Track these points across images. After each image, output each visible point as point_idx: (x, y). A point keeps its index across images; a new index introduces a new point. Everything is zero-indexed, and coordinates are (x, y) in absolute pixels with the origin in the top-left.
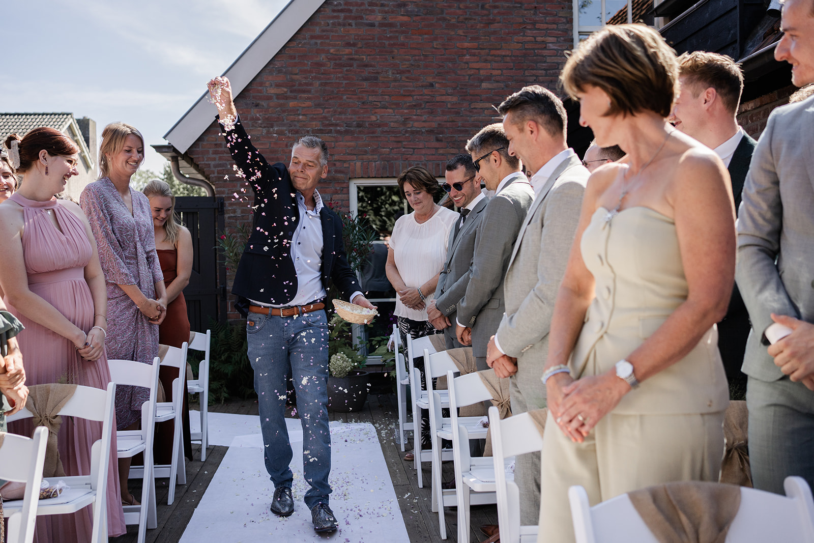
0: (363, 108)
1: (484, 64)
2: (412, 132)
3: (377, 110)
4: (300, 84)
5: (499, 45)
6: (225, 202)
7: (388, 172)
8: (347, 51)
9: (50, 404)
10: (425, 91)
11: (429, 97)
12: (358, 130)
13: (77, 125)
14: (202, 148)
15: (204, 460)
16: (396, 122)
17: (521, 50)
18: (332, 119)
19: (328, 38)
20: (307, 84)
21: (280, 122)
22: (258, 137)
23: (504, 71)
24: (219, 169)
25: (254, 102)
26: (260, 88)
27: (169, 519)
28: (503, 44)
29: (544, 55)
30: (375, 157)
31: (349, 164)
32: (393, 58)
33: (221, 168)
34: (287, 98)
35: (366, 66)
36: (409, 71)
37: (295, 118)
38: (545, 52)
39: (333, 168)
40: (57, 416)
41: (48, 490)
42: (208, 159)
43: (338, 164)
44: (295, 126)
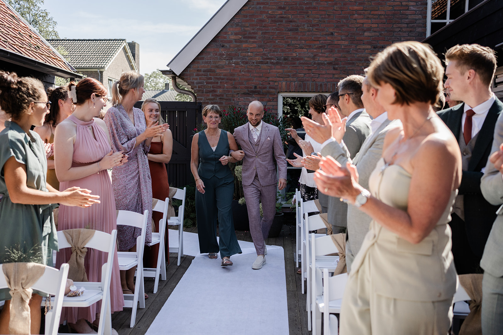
0: (288, 48)
1: (367, 20)
2: (319, 64)
3: (297, 50)
4: (250, 33)
5: (377, 7)
6: (202, 105)
7: (302, 89)
8: (279, 12)
9: (80, 241)
10: (328, 38)
11: (330, 41)
12: (284, 62)
13: (128, 46)
14: (189, 72)
15: (179, 265)
16: (308, 57)
17: (392, 11)
18: (269, 55)
19: (267, 4)
20: (254, 33)
21: (237, 57)
22: (223, 66)
23: (380, 25)
24: (199, 85)
25: (222, 44)
26: (225, 36)
27: (152, 302)
28: (380, 7)
29: (407, 14)
30: (294, 79)
31: (278, 83)
32: (308, 17)
33: (200, 85)
34: (241, 42)
35: (291, 21)
36: (318, 25)
37: (246, 54)
38: (408, 12)
39: (268, 86)
40: (84, 247)
41: (75, 292)
42: (193, 79)
43: (271, 83)
44: (246, 59)
